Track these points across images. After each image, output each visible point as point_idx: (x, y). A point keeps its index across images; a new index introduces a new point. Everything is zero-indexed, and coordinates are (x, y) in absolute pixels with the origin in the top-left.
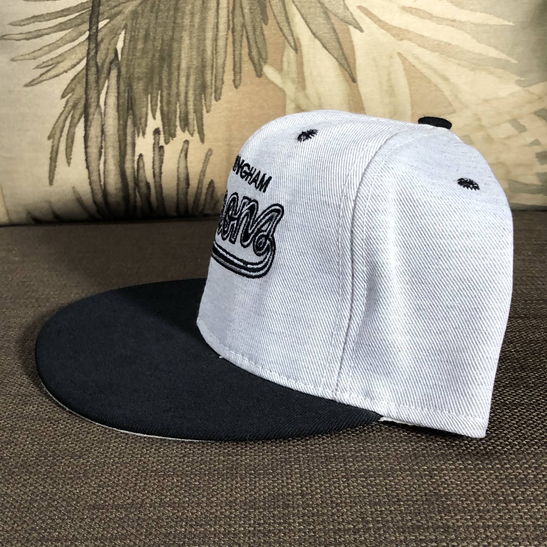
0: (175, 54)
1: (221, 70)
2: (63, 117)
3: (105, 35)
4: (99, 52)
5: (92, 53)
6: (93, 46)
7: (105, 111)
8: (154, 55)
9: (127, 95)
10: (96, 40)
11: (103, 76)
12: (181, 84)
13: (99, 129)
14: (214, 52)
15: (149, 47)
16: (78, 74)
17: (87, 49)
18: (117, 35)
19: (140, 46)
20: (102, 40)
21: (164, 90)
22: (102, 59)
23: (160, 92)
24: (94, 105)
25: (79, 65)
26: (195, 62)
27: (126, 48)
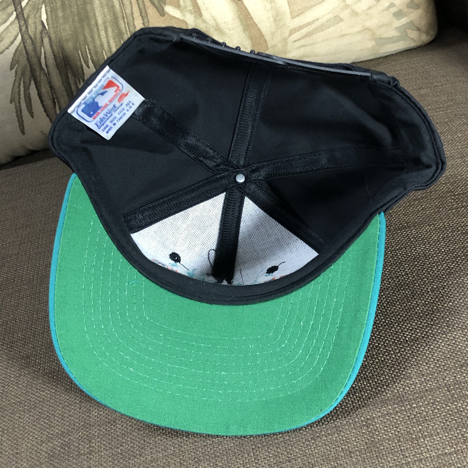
0: (91, 14)
1: (131, 18)
2: (17, 84)
3: (30, 12)
4: (29, 27)
5: (24, 28)
6: (22, 22)
7: (48, 72)
8: (73, 20)
9: (61, 55)
10: (24, 17)
11: (38, 45)
12: (102, 37)
13: (48, 86)
14: (122, 5)
15: (68, 13)
16: (18, 48)
17: (18, 26)
18: (39, 9)
19: (60, 14)
20: (28, 16)
21: (90, 44)
22: (32, 32)
23: (87, 47)
24: (38, 69)
25: (16, 41)
26: (108, 17)
27: (50, 18)
